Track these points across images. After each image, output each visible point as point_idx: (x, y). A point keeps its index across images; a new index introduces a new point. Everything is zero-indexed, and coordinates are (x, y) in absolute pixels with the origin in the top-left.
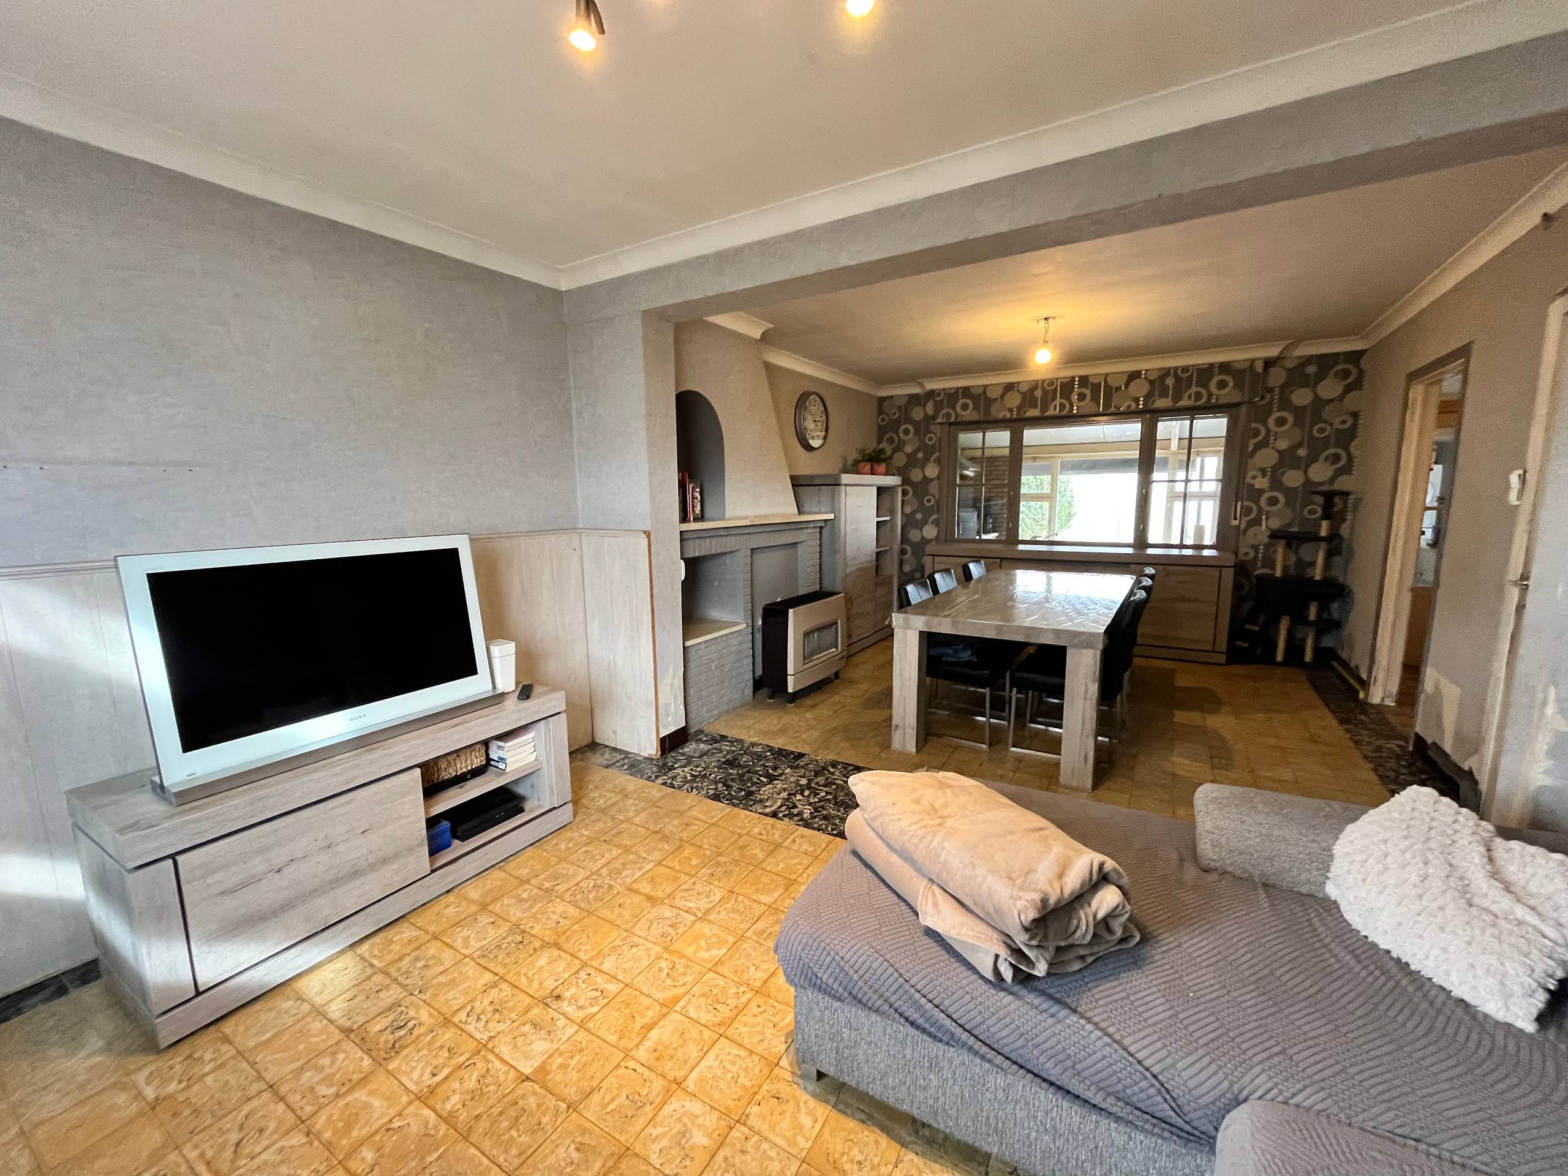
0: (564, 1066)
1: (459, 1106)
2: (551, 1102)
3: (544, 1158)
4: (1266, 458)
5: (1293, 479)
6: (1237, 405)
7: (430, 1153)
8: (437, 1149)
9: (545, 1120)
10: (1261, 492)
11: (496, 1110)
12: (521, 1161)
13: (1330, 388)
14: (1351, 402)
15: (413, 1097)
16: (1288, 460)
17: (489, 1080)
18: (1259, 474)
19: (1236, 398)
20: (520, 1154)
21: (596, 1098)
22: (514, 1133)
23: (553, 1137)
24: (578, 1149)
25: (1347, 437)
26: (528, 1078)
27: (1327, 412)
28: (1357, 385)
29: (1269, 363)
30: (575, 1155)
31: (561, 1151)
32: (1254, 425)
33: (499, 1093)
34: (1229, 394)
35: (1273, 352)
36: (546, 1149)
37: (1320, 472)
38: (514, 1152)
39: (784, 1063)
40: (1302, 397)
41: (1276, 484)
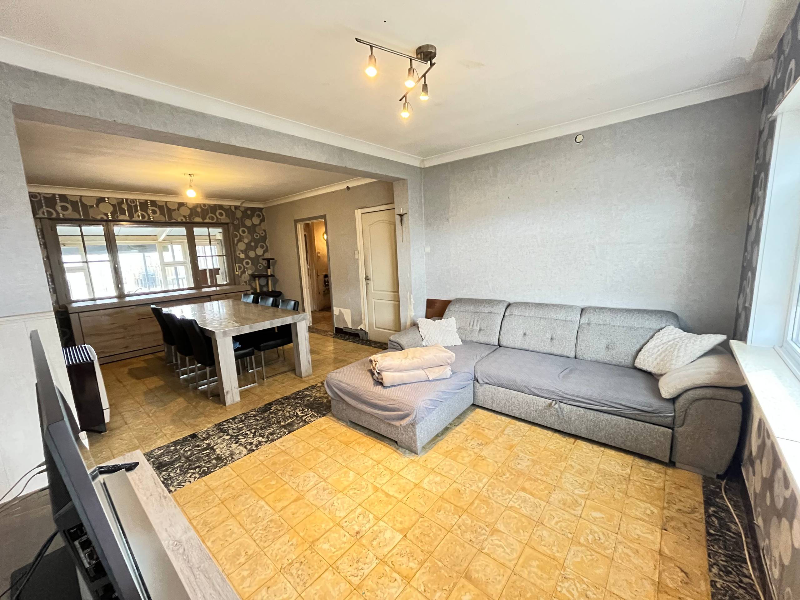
0: (401, 523)
1: (416, 561)
2: (418, 525)
3: (442, 522)
4: (241, 246)
5: (252, 254)
6: (227, 224)
7: (438, 565)
8: (436, 563)
9: (426, 524)
10: (243, 260)
11: (420, 544)
12: (443, 529)
13: (256, 221)
14: (264, 226)
15: (408, 586)
16: (249, 247)
17: (403, 552)
18: (241, 253)
19: (228, 221)
20: (440, 530)
21: (418, 509)
22: (431, 535)
23: (434, 520)
24: (440, 511)
25: (264, 239)
26: (405, 536)
27: (257, 229)
28: (262, 220)
29: (236, 208)
30: (441, 512)
31: (439, 517)
32: (235, 232)
33: (411, 545)
34: (224, 219)
35: (238, 204)
36: (439, 522)
37: (259, 251)
38: (439, 533)
39: (413, 458)
40: (248, 223)
41: (247, 257)
